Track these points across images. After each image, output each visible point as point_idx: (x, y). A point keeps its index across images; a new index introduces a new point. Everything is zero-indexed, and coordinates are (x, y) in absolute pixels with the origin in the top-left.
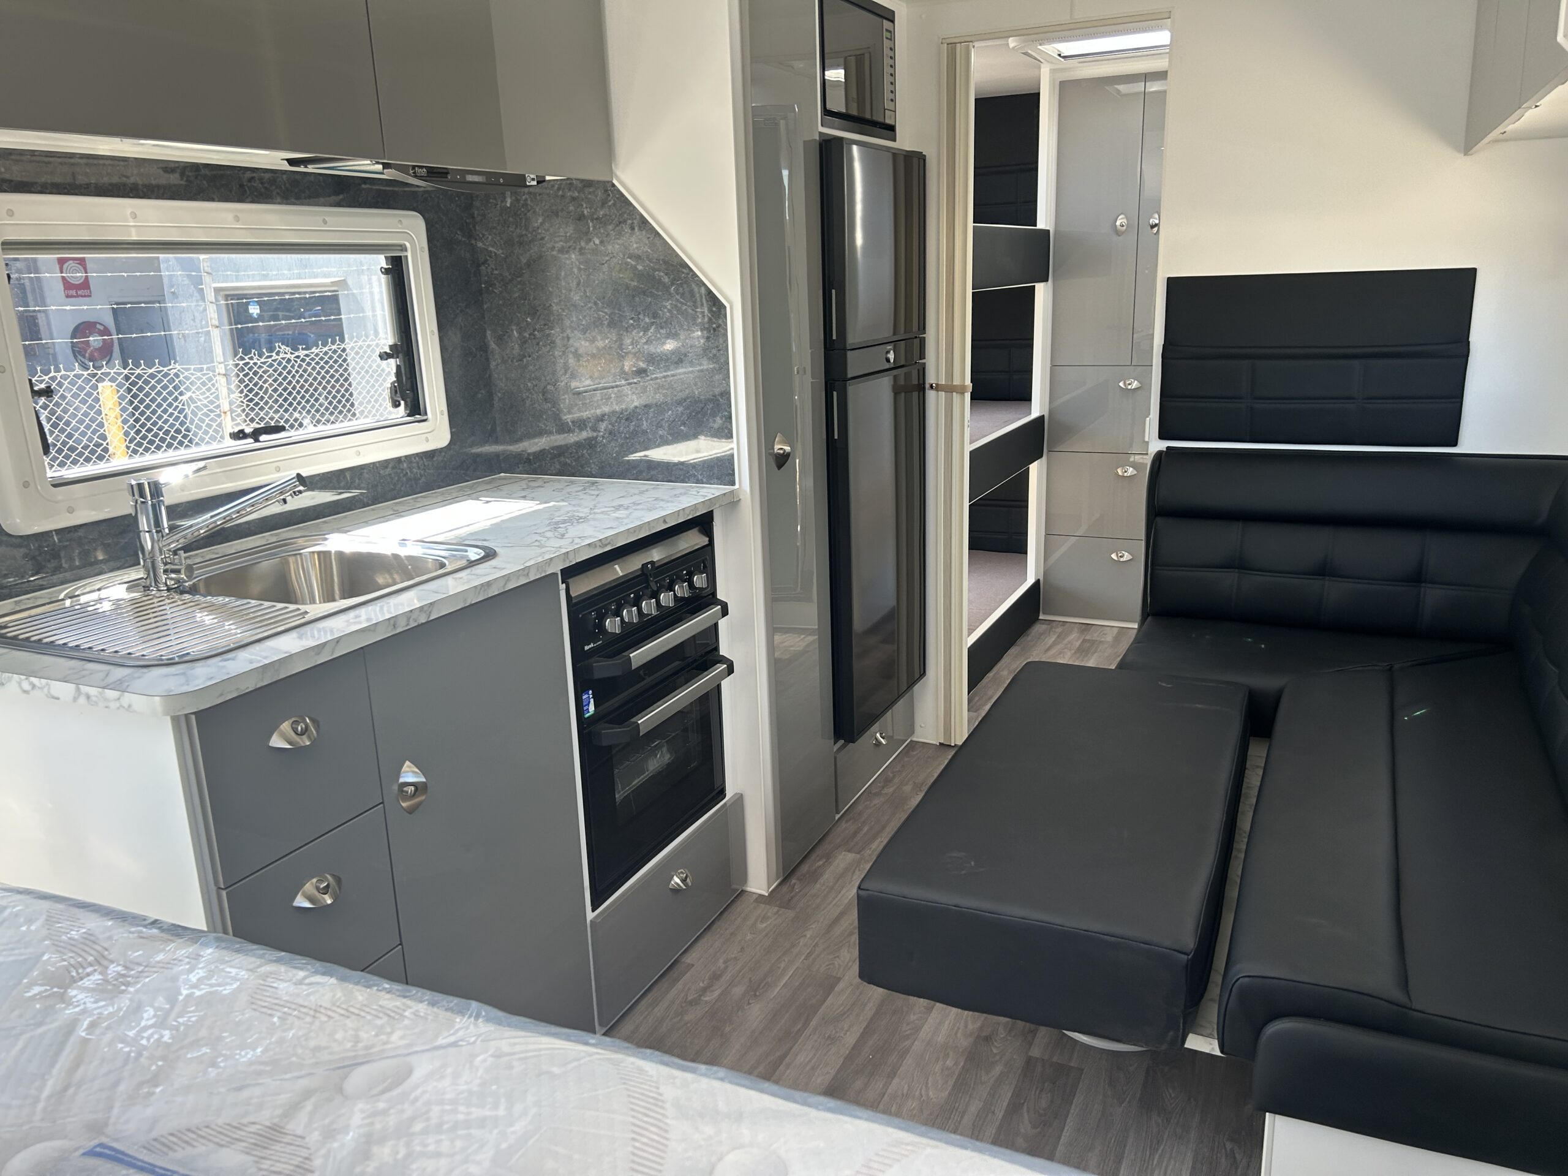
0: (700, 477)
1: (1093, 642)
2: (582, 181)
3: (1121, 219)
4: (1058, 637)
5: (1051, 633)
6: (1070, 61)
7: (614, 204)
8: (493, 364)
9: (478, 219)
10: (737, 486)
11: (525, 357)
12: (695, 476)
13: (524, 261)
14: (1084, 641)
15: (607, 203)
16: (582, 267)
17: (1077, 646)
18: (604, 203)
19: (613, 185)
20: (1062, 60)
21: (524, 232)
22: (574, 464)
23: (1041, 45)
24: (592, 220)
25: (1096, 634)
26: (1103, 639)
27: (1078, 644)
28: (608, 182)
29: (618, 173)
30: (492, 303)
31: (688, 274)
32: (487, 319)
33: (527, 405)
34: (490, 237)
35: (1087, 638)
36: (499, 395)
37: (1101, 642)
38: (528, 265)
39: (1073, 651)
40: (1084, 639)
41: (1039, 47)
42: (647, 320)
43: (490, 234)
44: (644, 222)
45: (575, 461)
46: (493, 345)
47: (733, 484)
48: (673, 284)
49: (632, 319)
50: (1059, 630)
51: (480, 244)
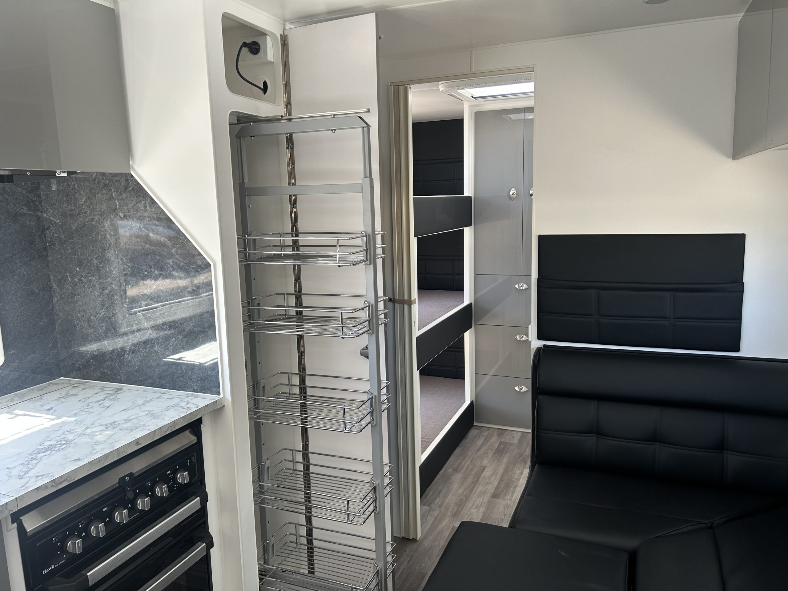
0: (195, 388)
1: (506, 444)
2: (110, 174)
3: (513, 191)
4: (485, 439)
5: (481, 436)
6: (478, 100)
7: (133, 189)
8: (55, 300)
9: (43, 198)
10: (221, 396)
11: (76, 295)
12: (192, 386)
13: (74, 228)
14: (501, 443)
15: (128, 189)
16: (112, 233)
17: (496, 447)
18: (126, 188)
19: (132, 176)
20: (474, 99)
21: (73, 208)
22: (109, 373)
23: (458, 89)
24: (118, 200)
25: (508, 438)
26: (512, 442)
27: (496, 445)
28: (128, 174)
29: (135, 167)
30: (53, 257)
31: (184, 240)
32: (50, 268)
33: (78, 329)
34: (51, 210)
35: (503, 440)
36: (59, 321)
37: (511, 443)
38: (77, 230)
39: (493, 452)
40: (500, 442)
41: (458, 91)
42: (157, 272)
43: (51, 209)
44: (153, 202)
45: (110, 371)
46: (55, 286)
47: (219, 393)
48: (173, 247)
49: (146, 271)
50: (486, 434)
51: (45, 215)
